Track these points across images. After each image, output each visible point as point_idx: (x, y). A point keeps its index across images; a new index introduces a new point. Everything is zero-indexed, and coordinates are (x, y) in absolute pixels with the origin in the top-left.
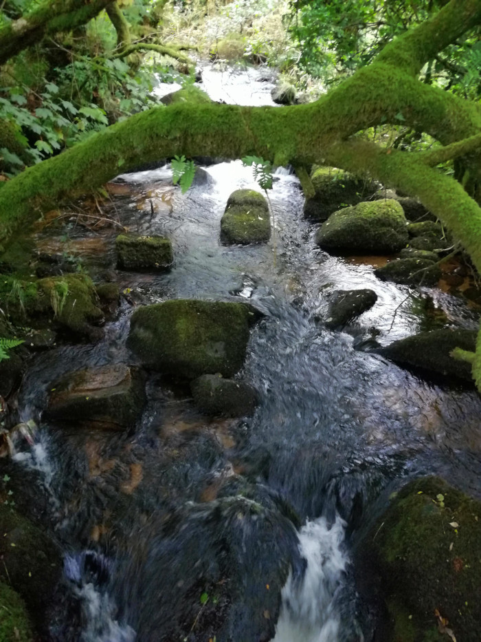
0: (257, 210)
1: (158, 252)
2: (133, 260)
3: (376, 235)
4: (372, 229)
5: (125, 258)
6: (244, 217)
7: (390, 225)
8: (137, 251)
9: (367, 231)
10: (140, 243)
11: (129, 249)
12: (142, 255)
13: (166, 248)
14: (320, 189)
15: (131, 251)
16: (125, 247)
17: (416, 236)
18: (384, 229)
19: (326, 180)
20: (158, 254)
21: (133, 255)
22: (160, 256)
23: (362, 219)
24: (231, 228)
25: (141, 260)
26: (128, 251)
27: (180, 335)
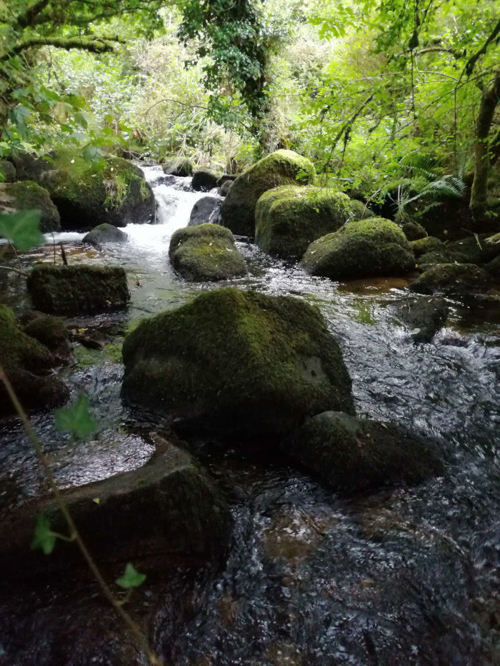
0: (221, 241)
1: (109, 282)
2: (68, 299)
3: (383, 252)
4: (377, 246)
5: (53, 296)
6: (208, 249)
7: (395, 241)
8: (73, 284)
9: (372, 248)
10: (77, 271)
11: (60, 281)
12: (83, 290)
13: (120, 276)
14: (287, 218)
15: (63, 283)
16: (52, 277)
17: (424, 253)
18: (391, 245)
19: (293, 207)
20: (108, 285)
21: (67, 291)
22: (112, 288)
23: (362, 235)
24: (196, 261)
25: (82, 297)
26: (58, 285)
27: (252, 345)
